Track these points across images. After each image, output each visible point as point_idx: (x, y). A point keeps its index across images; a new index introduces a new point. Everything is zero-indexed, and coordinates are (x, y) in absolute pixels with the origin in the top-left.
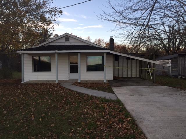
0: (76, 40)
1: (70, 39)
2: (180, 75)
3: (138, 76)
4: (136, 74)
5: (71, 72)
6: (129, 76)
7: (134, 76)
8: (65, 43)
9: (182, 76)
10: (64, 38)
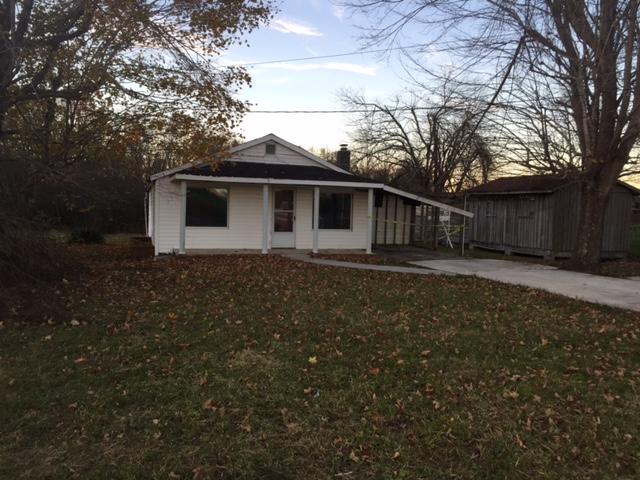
0: (292, 153)
1: (279, 150)
2: (473, 241)
3: (407, 242)
4: (404, 238)
5: (276, 230)
6: (389, 241)
7: (399, 241)
8: (266, 158)
9: (477, 242)
10: (264, 147)
